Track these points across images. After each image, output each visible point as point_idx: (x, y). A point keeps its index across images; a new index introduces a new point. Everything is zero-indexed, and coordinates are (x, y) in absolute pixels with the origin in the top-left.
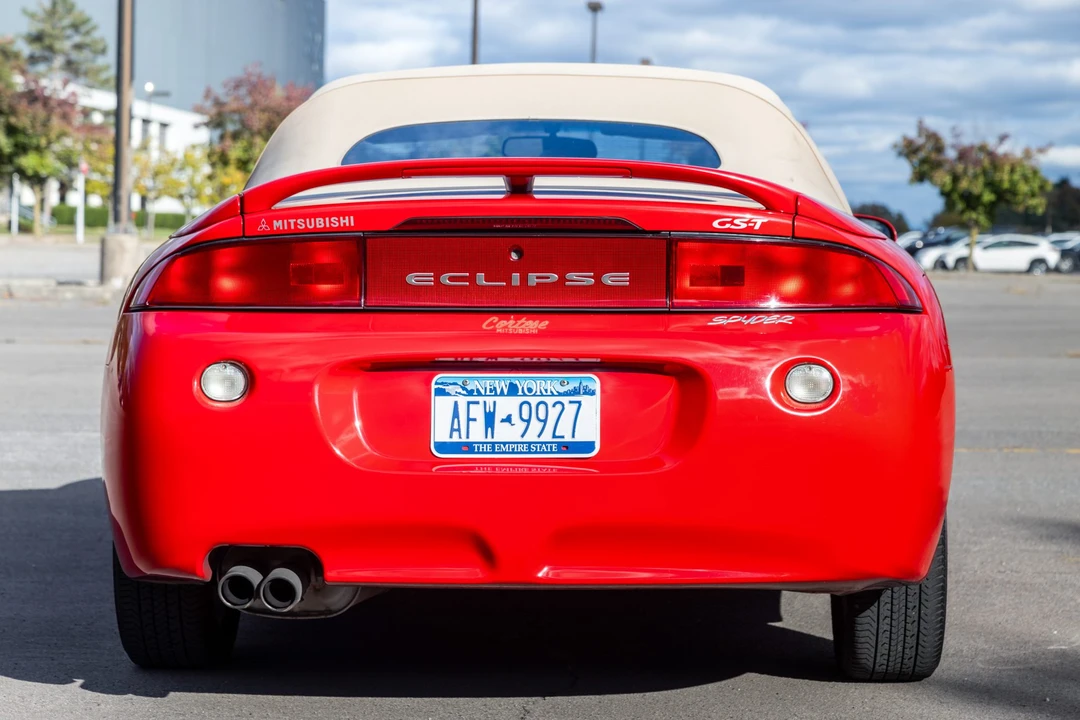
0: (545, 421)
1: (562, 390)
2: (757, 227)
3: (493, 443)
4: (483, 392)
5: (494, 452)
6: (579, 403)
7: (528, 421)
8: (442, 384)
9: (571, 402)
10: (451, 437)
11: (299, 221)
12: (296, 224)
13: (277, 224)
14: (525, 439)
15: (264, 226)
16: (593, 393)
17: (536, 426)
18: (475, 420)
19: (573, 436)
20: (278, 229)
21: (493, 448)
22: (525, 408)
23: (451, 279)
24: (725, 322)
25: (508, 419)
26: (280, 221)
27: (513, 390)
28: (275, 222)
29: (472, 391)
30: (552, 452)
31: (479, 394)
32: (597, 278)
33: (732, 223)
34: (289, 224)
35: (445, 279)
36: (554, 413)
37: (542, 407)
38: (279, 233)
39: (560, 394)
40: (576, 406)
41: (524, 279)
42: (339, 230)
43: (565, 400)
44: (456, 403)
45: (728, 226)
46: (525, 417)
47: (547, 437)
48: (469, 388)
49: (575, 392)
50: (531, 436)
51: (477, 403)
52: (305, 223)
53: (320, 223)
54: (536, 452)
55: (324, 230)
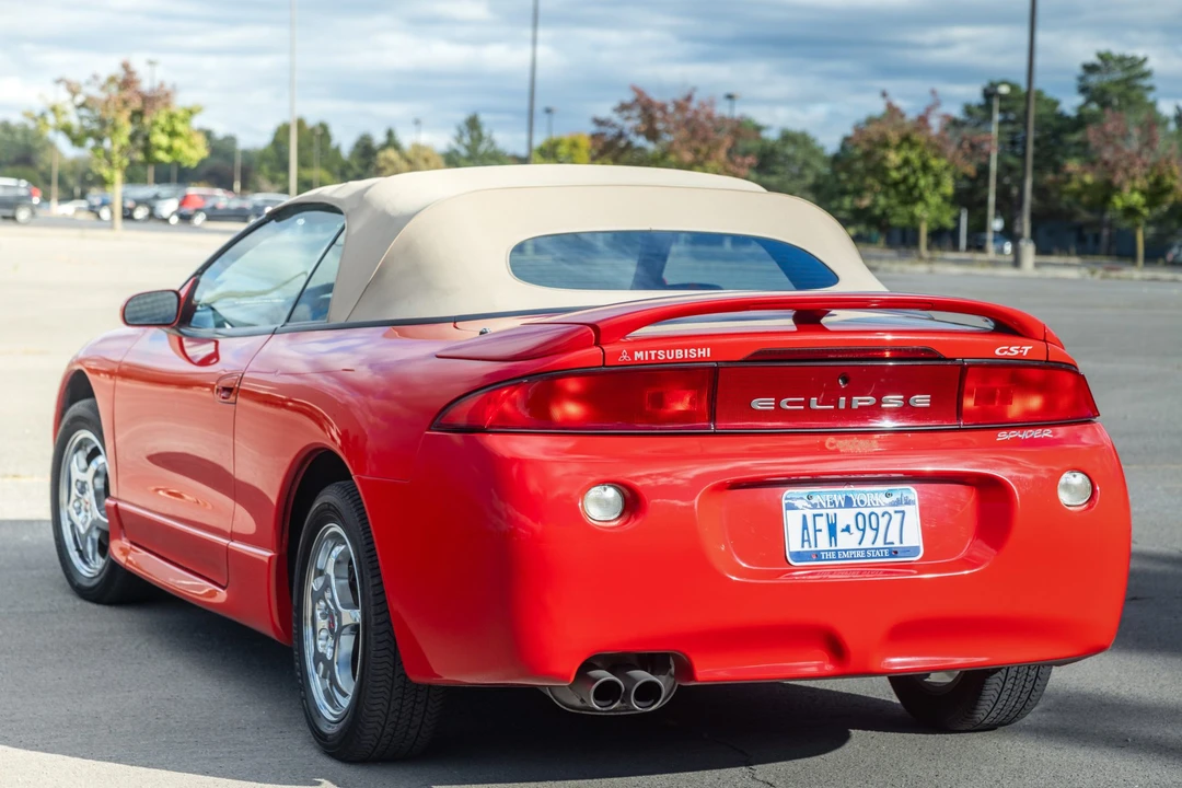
0: (877, 530)
1: (888, 500)
2: (1025, 354)
3: (837, 551)
4: (824, 504)
5: (838, 559)
6: (903, 512)
7: (864, 530)
8: (791, 499)
9: (896, 512)
10: (803, 546)
11: (659, 353)
12: (656, 355)
13: (638, 355)
14: (862, 546)
15: (625, 357)
16: (912, 503)
17: (870, 534)
18: (820, 530)
19: (901, 542)
20: (639, 359)
22: (860, 518)
23: (789, 403)
24: (1009, 437)
25: (847, 529)
26: (641, 353)
27: (849, 503)
28: (636, 353)
29: (816, 504)
30: (884, 557)
31: (822, 507)
32: (906, 400)
33: (1008, 350)
34: (650, 355)
35: (784, 404)
36: (883, 521)
37: (873, 518)
38: (640, 363)
39: (886, 505)
40: (900, 515)
42: (697, 360)
43: (891, 510)
44: (804, 517)
45: (1006, 353)
46: (861, 527)
47: (880, 543)
48: (813, 501)
49: (898, 503)
50: (867, 544)
51: (821, 515)
52: (665, 354)
53: (679, 354)
54: (872, 558)
55: (683, 361)
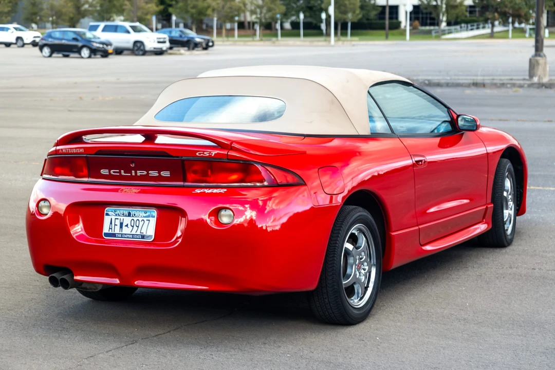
0: (138, 227)
1: (145, 215)
2: (213, 155)
3: (122, 234)
4: (120, 215)
5: (122, 237)
7: (133, 227)
8: (108, 211)
10: (109, 231)
12: (68, 151)
13: (64, 150)
14: (132, 233)
15: (61, 151)
16: (154, 217)
17: (135, 228)
18: (117, 225)
19: (146, 233)
20: (64, 152)
21: (122, 236)
22: (133, 221)
23: (114, 172)
24: (199, 192)
25: (127, 226)
27: (129, 215)
30: (139, 238)
32: (159, 173)
33: (203, 154)
35: (112, 172)
36: (141, 223)
39: (144, 217)
40: (148, 221)
41: (136, 173)
42: (80, 153)
43: (145, 219)
44: (112, 219)
45: (202, 155)
47: (138, 233)
48: (116, 213)
50: (134, 232)
51: (118, 219)
52: (71, 150)
53: (74, 151)
54: (135, 238)
55: (76, 153)
